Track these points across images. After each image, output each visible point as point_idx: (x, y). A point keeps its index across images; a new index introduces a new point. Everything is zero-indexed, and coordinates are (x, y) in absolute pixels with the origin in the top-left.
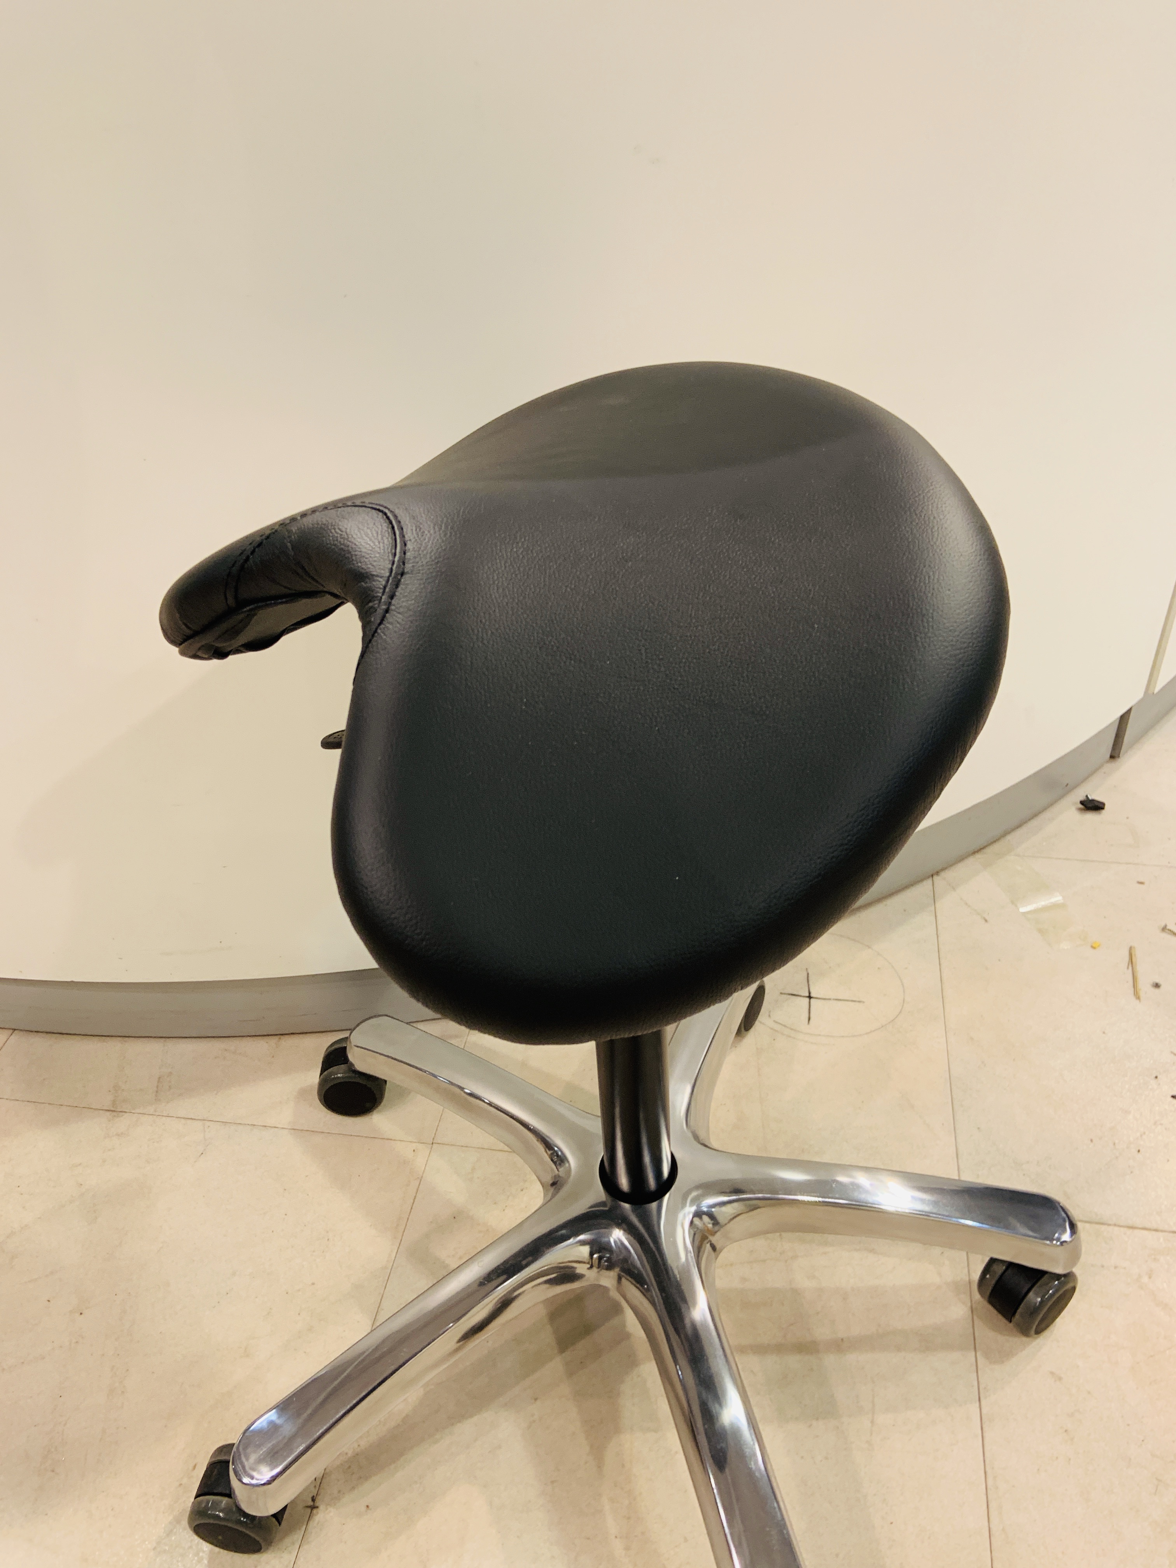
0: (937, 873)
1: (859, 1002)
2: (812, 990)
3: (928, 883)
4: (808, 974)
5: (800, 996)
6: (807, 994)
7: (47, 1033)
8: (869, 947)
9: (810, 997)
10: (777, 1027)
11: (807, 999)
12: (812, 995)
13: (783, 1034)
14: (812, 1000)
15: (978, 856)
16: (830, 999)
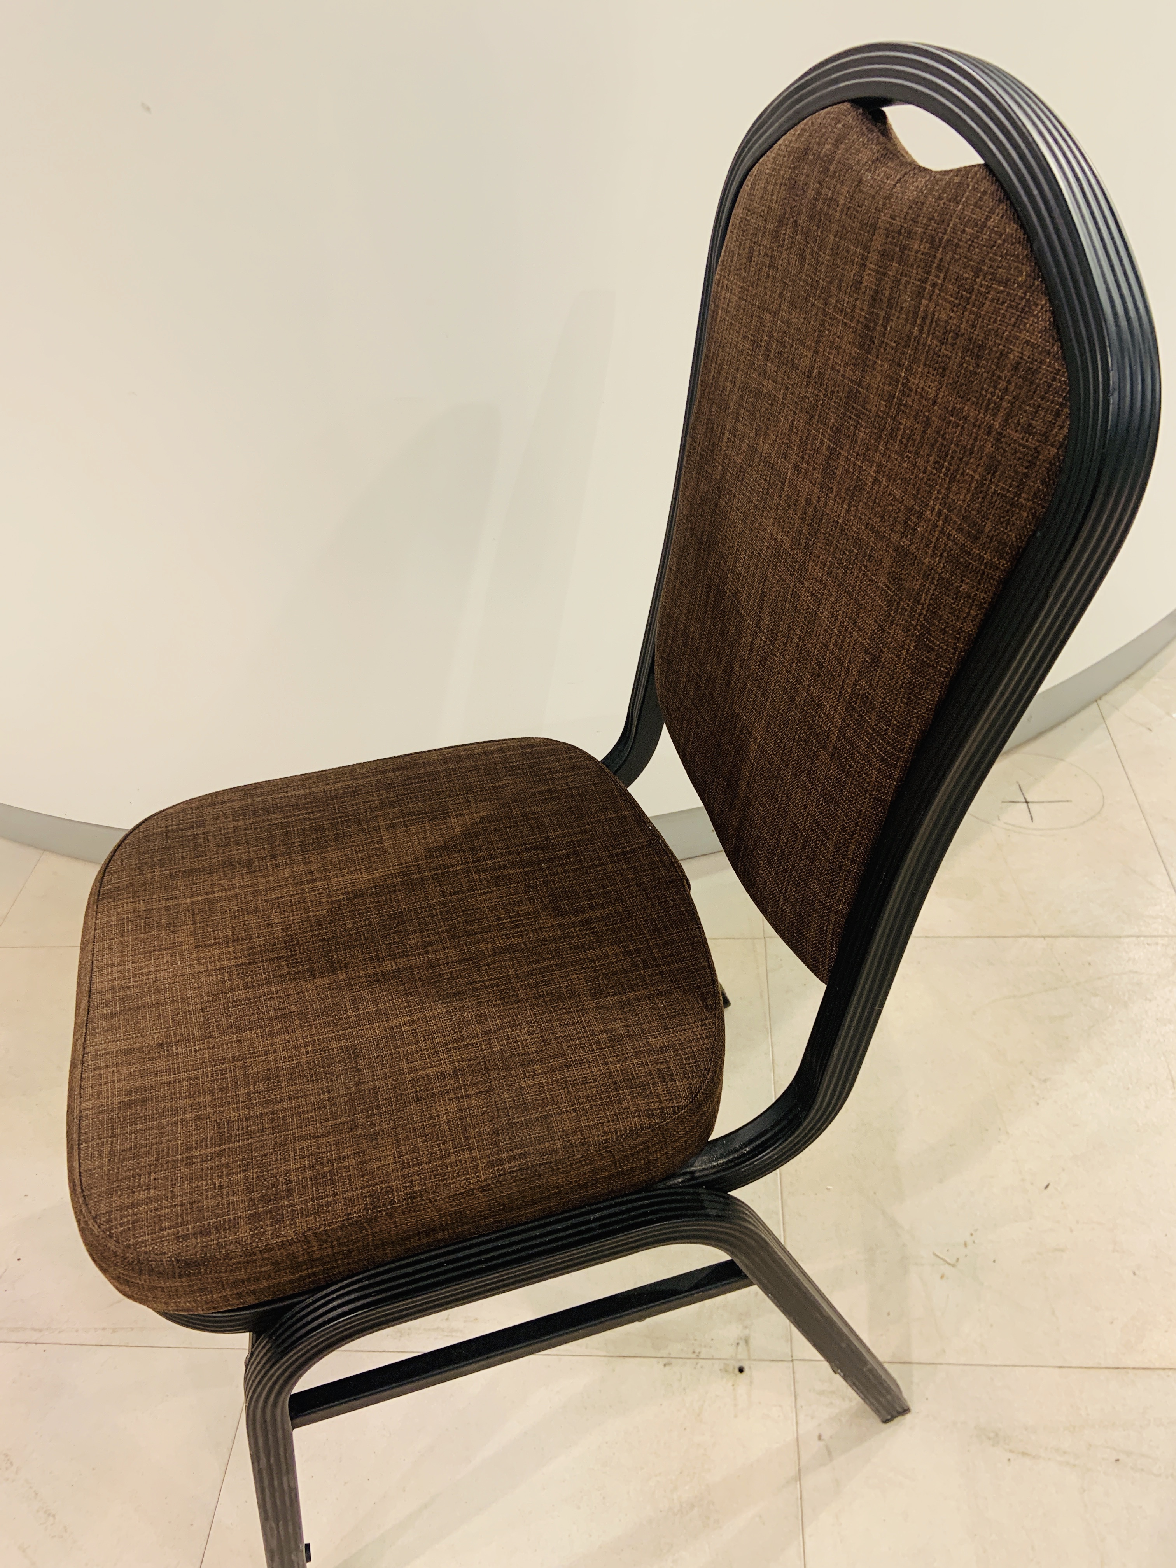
0: (1100, 698)
1: (1068, 801)
2: (1027, 798)
4: (1019, 786)
5: (1018, 802)
6: (1024, 800)
9: (1027, 802)
10: (1008, 827)
11: (1025, 805)
13: (1014, 831)
14: (1029, 804)
15: (1129, 681)
16: (1043, 802)
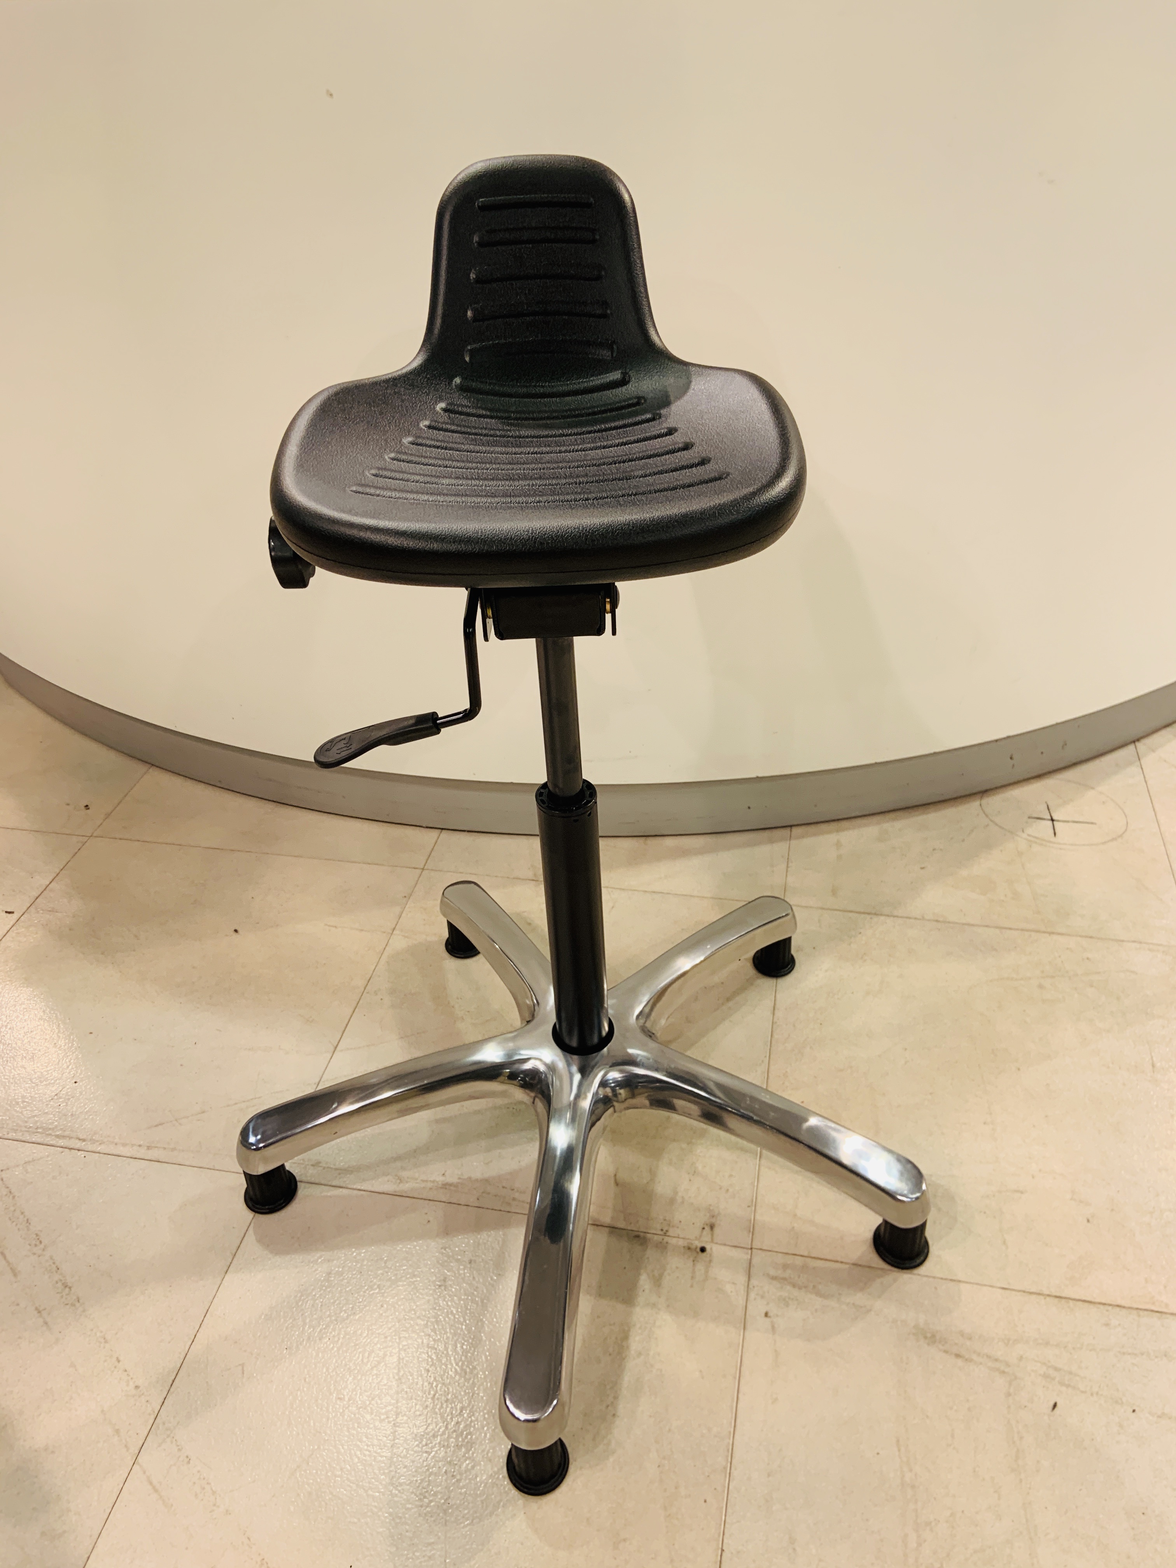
0: (1138, 740)
1: (1092, 823)
2: (1053, 815)
3: (1131, 747)
4: (1048, 806)
5: (1042, 819)
6: (1050, 818)
7: (468, 831)
8: (1093, 788)
9: (1052, 820)
10: (1029, 838)
11: (1050, 823)
12: (1054, 818)
13: (1036, 843)
14: (1055, 823)
16: (1068, 822)
